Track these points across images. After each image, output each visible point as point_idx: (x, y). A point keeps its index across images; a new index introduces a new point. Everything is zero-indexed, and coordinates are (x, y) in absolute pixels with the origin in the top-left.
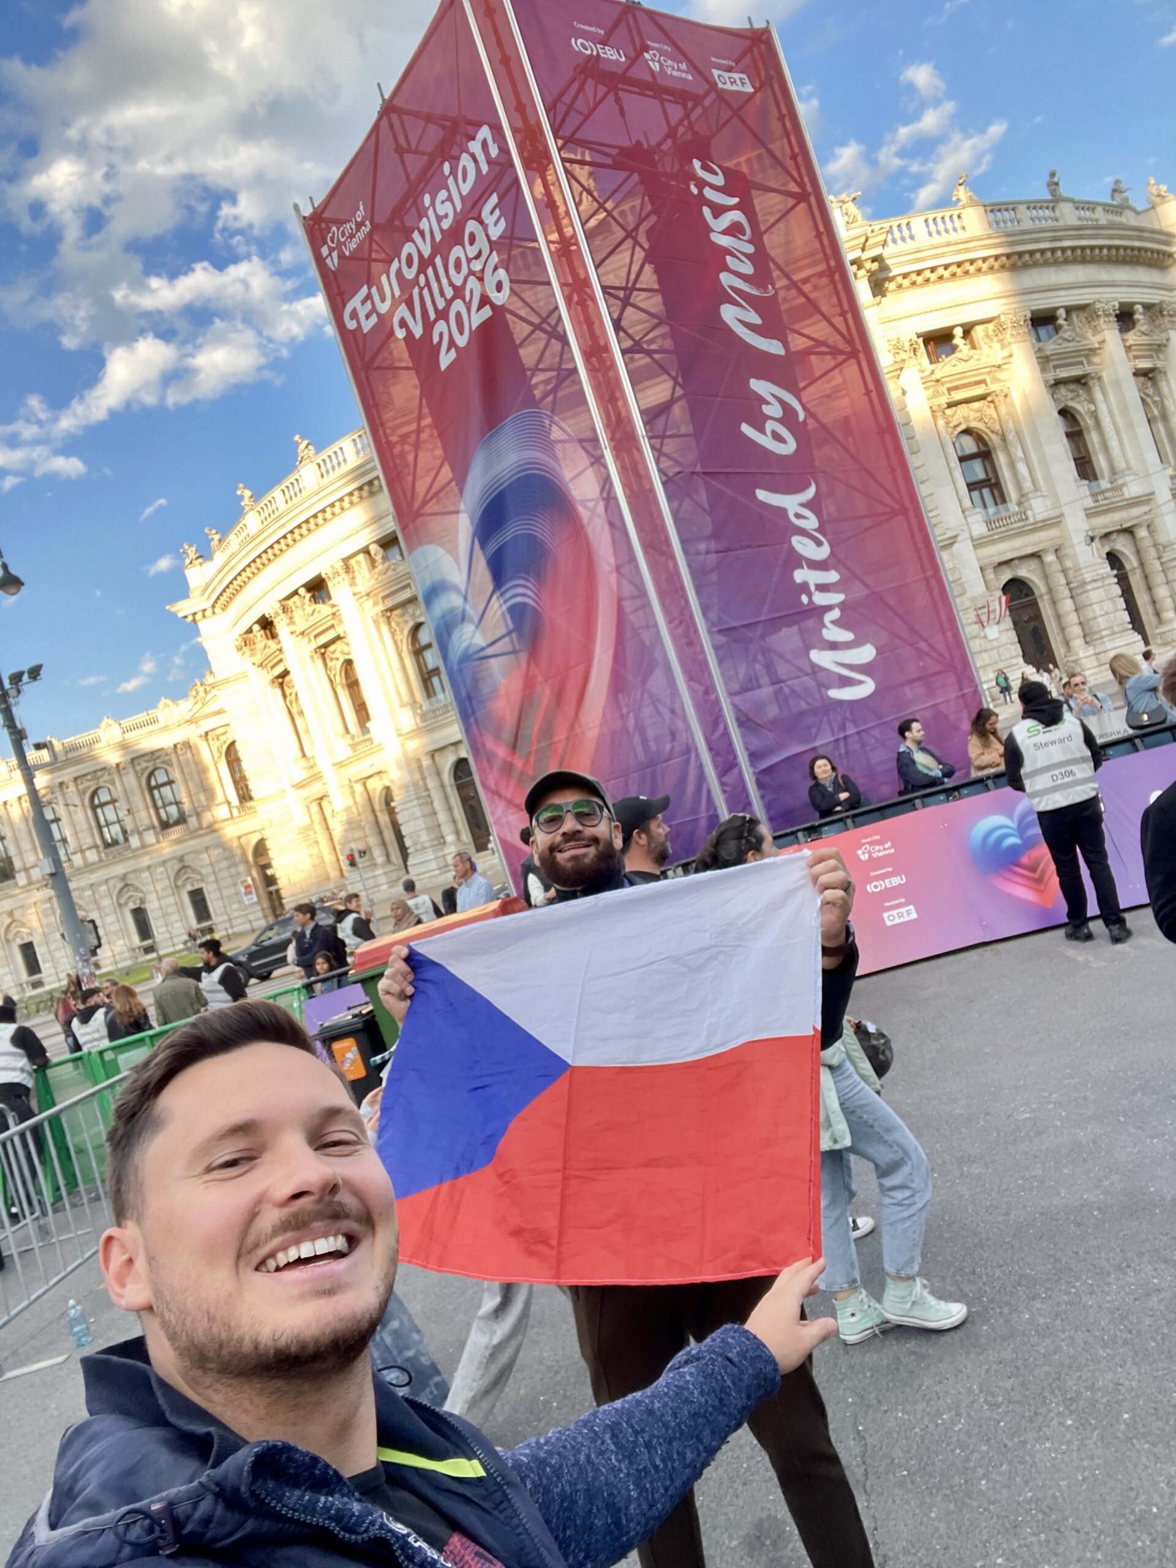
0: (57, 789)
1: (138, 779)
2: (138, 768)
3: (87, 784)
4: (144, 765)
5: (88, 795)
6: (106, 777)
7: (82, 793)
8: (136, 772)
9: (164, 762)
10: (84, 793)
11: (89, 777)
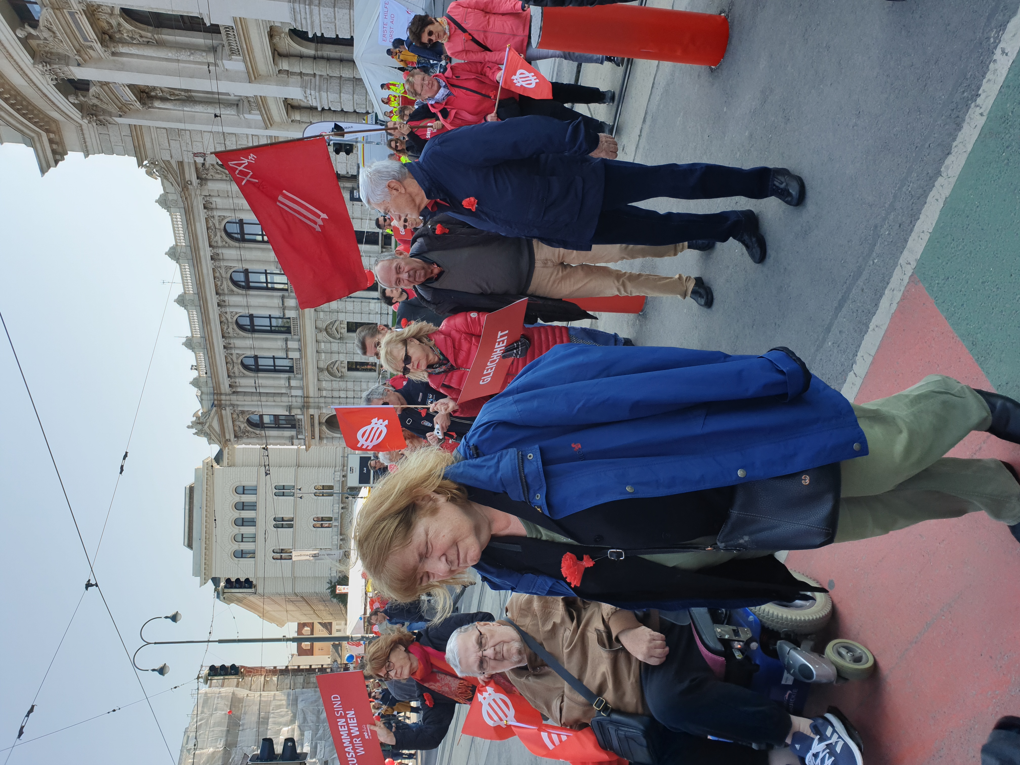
0: (223, 310)
1: (229, 247)
2: (220, 244)
3: (225, 285)
4: (218, 238)
5: (235, 289)
6: (223, 271)
7: (232, 293)
8: (224, 247)
9: (220, 222)
10: (232, 291)
11: (219, 283)
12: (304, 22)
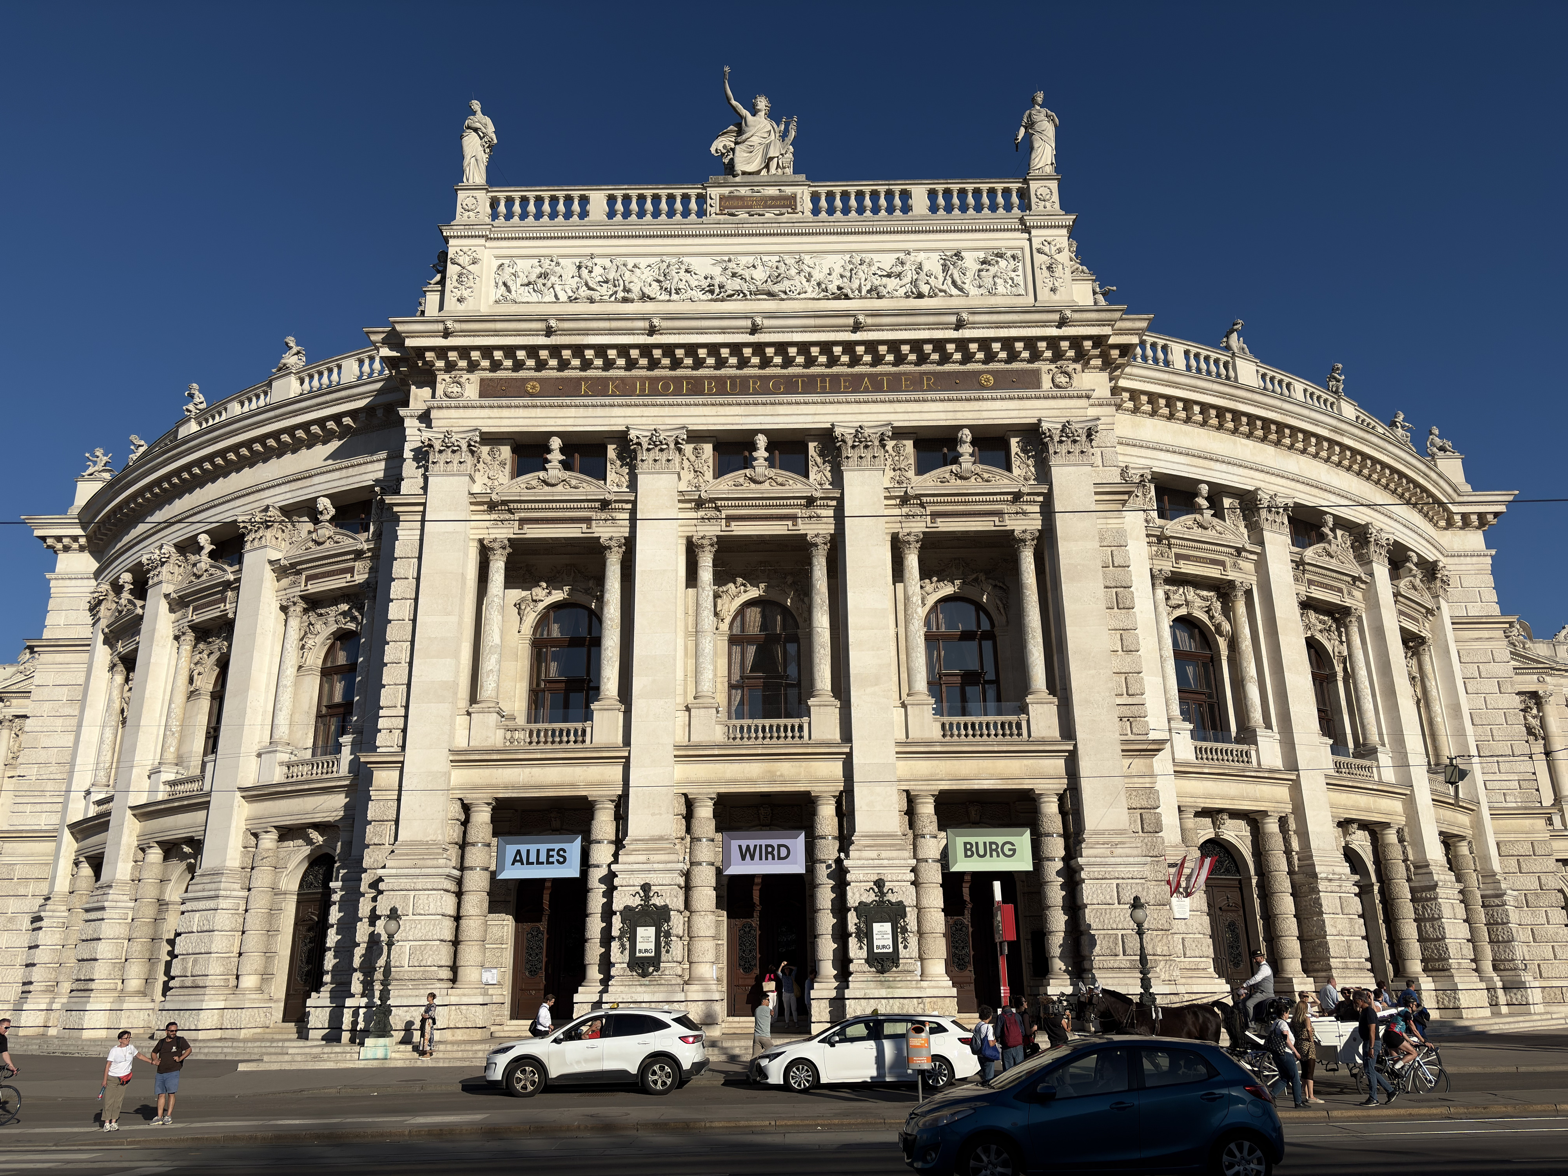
12: (200, 887)
